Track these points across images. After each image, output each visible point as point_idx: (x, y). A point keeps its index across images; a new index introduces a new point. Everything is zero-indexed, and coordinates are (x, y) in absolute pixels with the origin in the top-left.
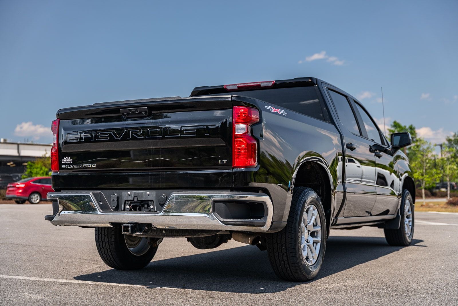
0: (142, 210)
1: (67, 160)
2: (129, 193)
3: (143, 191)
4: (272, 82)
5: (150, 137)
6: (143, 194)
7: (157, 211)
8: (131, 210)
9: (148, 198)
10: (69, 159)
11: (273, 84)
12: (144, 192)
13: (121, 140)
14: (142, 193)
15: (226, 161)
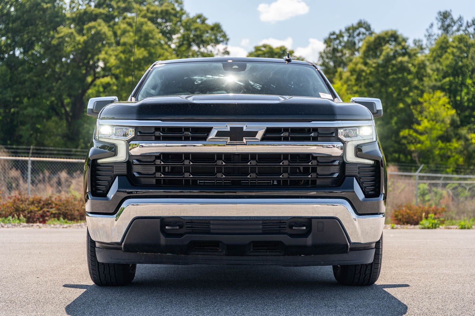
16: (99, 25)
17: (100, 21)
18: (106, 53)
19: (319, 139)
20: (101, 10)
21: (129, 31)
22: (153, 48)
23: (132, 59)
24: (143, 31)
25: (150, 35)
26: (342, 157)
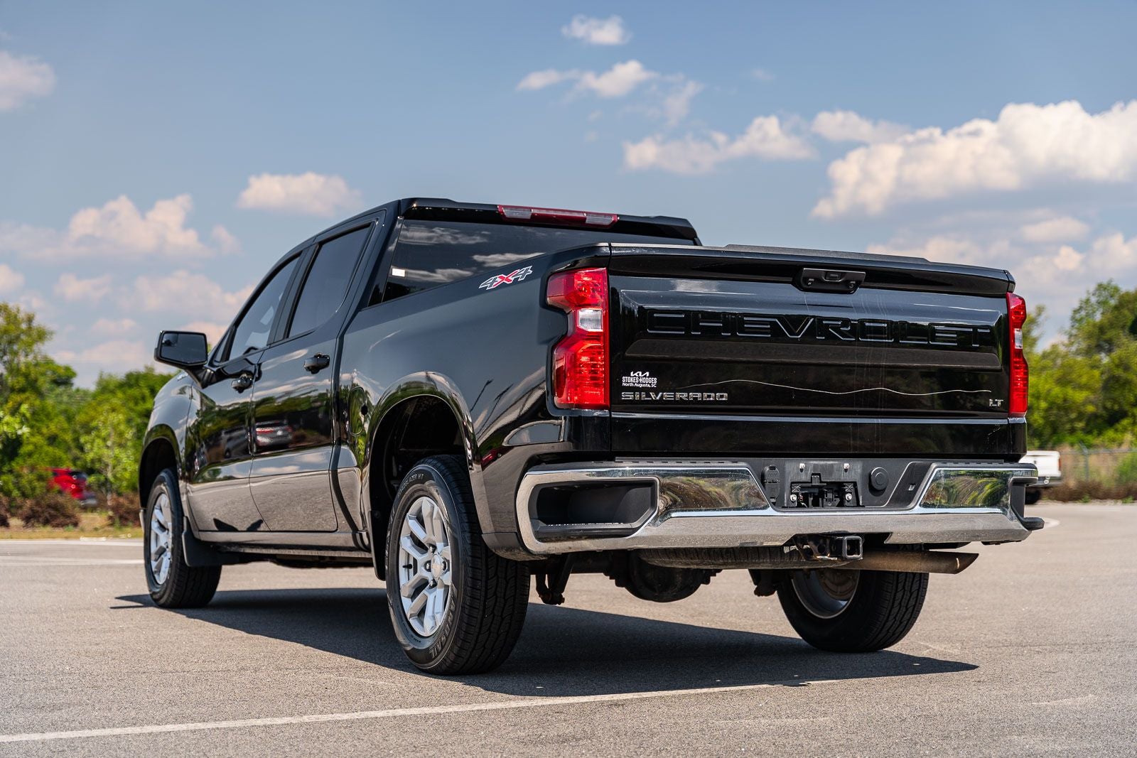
0: (821, 504)
1: (639, 379)
2: (802, 465)
3: (834, 461)
4: (610, 215)
5: (869, 340)
6: (835, 467)
7: (863, 506)
8: (799, 506)
9: (844, 477)
10: (645, 376)
11: (614, 221)
12: (836, 462)
13: (802, 341)
14: (832, 465)
15: (1001, 402)
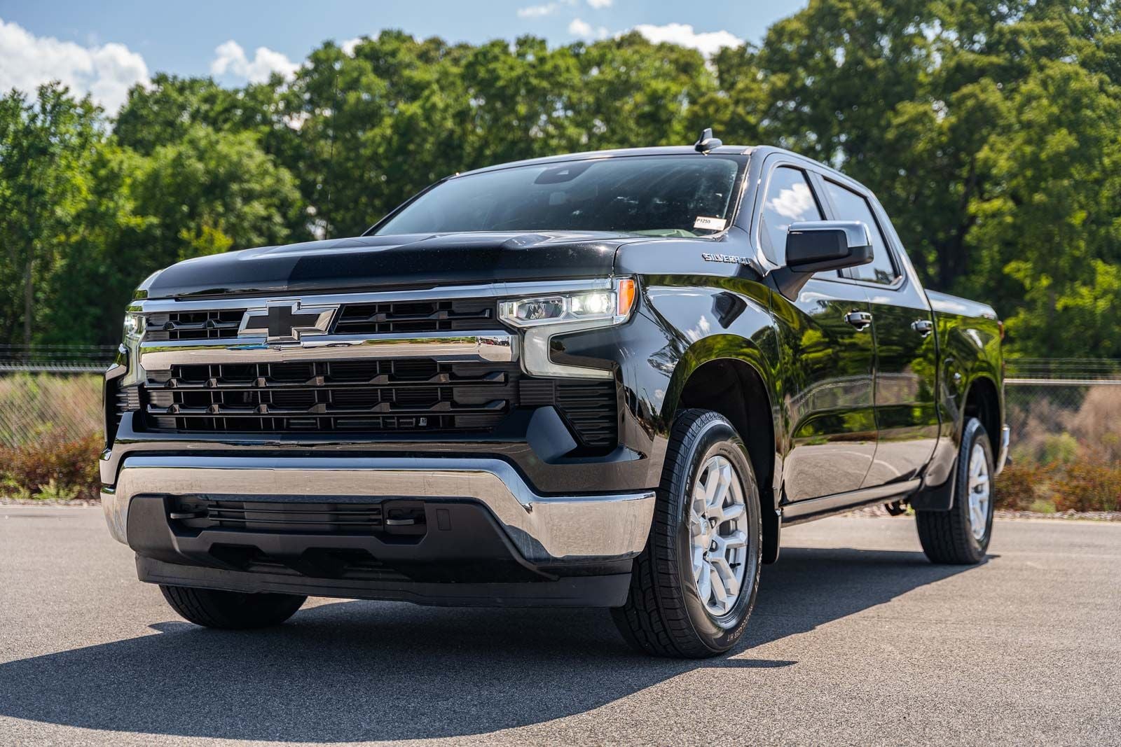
16: (984, 90)
17: (985, 81)
18: (992, 149)
19: (454, 324)
20: (994, 59)
21: (1039, 97)
22: (1091, 126)
23: (1043, 156)
24: (1070, 94)
25: (1085, 100)
26: (516, 364)
